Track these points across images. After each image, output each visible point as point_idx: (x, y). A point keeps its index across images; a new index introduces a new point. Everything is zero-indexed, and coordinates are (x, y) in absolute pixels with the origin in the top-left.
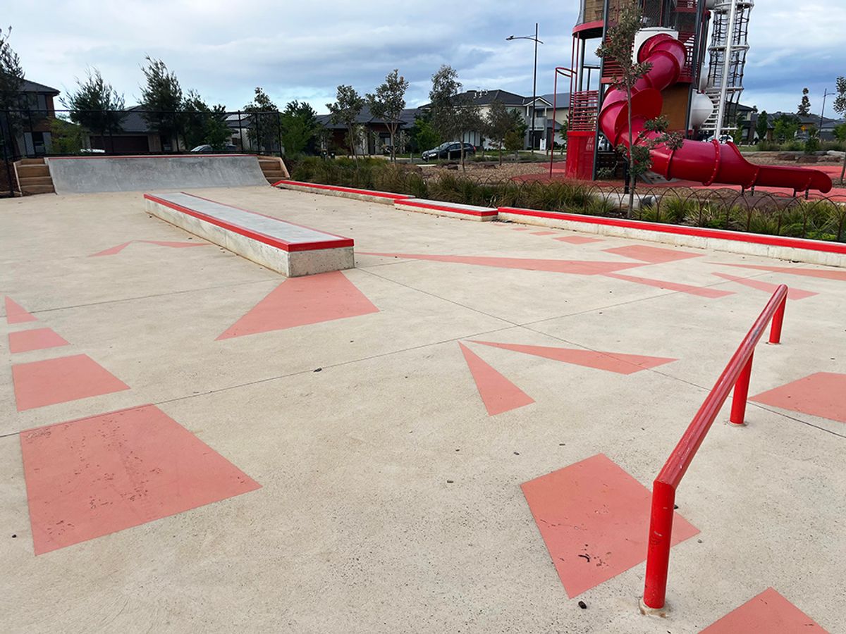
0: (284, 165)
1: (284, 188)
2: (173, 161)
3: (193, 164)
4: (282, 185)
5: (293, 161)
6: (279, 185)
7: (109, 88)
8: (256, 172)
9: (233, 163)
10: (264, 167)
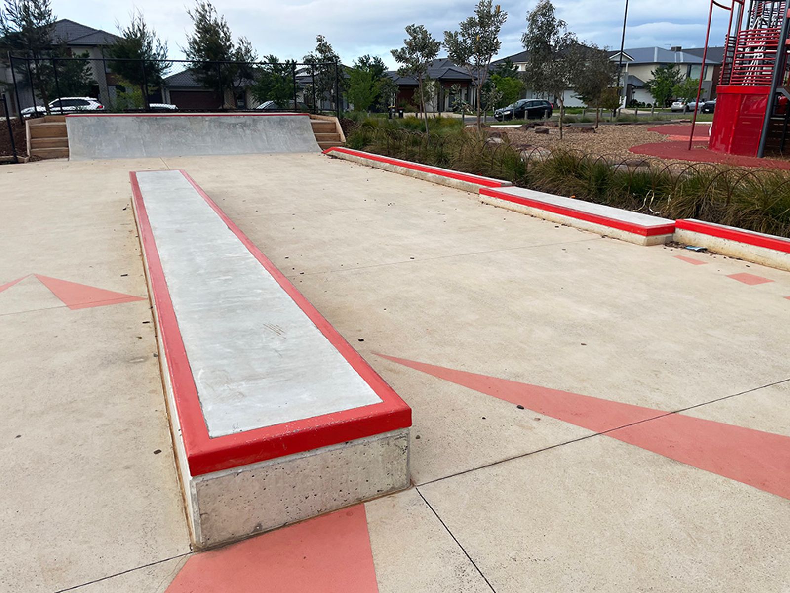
0: (340, 127)
1: (336, 157)
2: (210, 121)
3: (234, 125)
4: (334, 153)
5: (351, 122)
6: (330, 153)
7: (152, 34)
8: (306, 135)
9: (280, 123)
10: (316, 129)
